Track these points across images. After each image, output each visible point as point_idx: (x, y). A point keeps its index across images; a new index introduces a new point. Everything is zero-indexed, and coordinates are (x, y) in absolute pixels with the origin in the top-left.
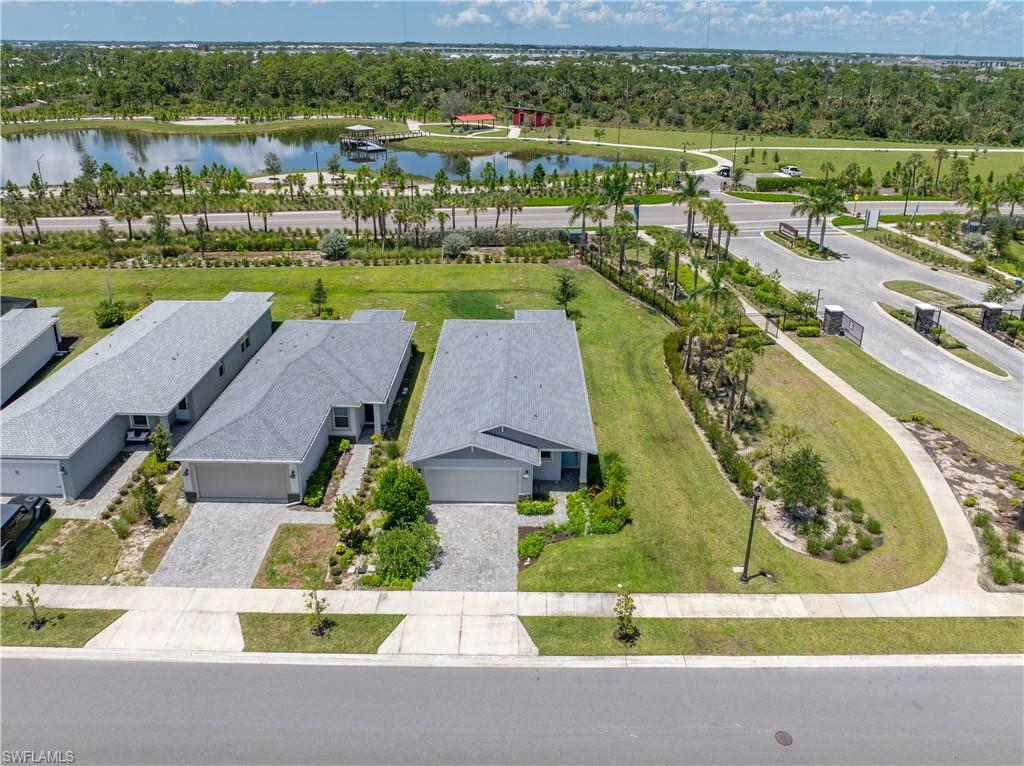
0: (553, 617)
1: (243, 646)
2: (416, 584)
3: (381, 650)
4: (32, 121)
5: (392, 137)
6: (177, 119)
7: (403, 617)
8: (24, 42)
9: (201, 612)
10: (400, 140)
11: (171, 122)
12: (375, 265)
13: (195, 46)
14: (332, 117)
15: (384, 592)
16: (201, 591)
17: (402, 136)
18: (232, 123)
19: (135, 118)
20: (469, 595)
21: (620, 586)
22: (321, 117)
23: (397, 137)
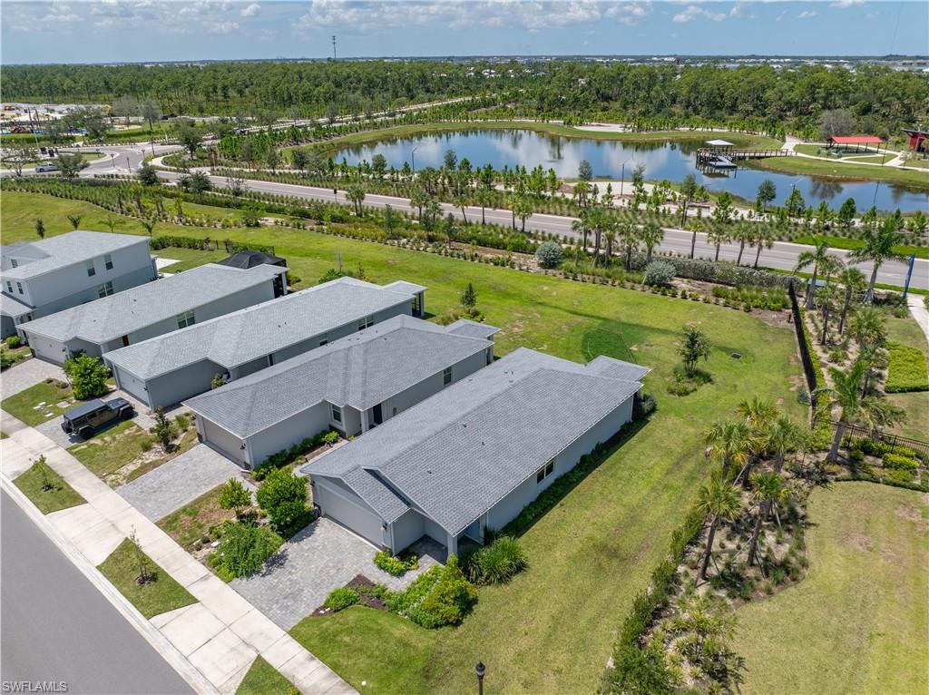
0: (279, 674)
1: (99, 564)
2: (236, 581)
3: (153, 620)
4: (478, 120)
5: (752, 154)
6: (581, 124)
7: (196, 601)
8: (547, 57)
9: (113, 525)
10: (760, 158)
11: (575, 127)
12: (574, 279)
13: (672, 59)
14: (718, 130)
15: (211, 574)
16: (133, 510)
17: (763, 155)
18: (620, 131)
19: (550, 121)
20: (256, 612)
21: (364, 683)
22: (706, 130)
23: (757, 155)
